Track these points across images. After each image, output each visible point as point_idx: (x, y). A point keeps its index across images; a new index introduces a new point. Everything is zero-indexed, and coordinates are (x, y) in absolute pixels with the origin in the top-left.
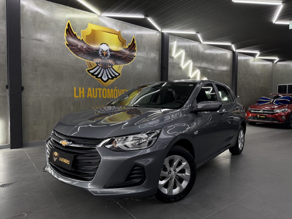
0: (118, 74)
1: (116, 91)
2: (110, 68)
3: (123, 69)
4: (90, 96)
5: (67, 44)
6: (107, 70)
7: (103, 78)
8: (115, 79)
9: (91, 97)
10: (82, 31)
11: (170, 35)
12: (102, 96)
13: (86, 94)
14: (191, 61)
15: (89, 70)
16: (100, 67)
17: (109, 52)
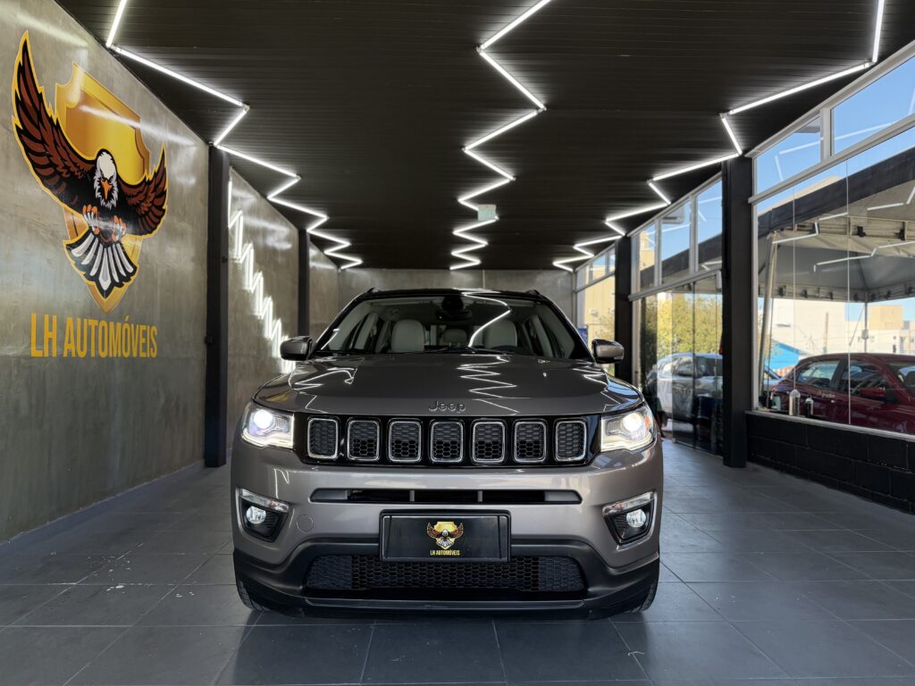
0: (130, 270)
1: (126, 330)
2: (115, 243)
3: (142, 253)
4: (70, 353)
5: (17, 126)
6: (109, 249)
7: (101, 279)
8: (126, 285)
9: (74, 355)
10: (58, 87)
12: (97, 349)
13: (61, 344)
14: (251, 245)
15: (71, 247)
16: (96, 236)
17: (115, 184)
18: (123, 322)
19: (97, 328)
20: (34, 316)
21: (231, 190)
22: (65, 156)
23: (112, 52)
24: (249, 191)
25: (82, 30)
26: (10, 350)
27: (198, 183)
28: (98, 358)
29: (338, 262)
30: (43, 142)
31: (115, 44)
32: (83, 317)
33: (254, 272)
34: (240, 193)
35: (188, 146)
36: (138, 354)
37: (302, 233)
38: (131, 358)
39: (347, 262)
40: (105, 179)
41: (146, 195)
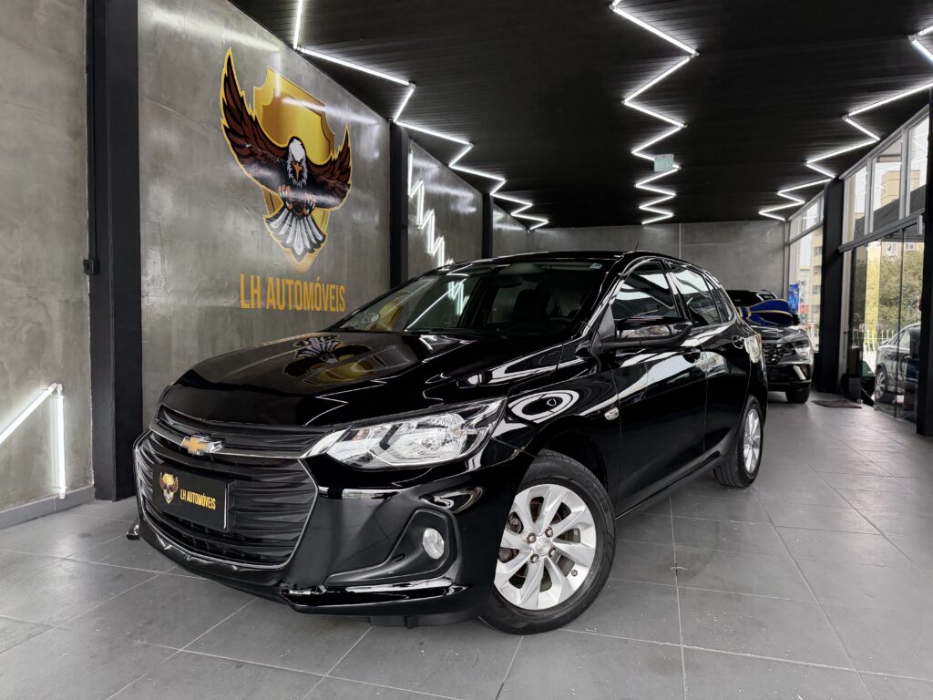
0: (320, 238)
1: (318, 289)
2: (307, 216)
3: (330, 223)
4: (271, 307)
5: (225, 127)
6: (302, 221)
7: (296, 248)
8: (317, 250)
9: (275, 308)
10: (255, 90)
12: (293, 303)
13: (264, 298)
14: (432, 212)
15: (270, 220)
16: (290, 211)
17: (305, 166)
18: (315, 283)
19: (293, 287)
20: (242, 276)
21: (412, 161)
22: (263, 147)
23: (299, 52)
24: (431, 161)
25: (274, 38)
26: (226, 302)
27: (380, 157)
28: (295, 311)
29: (526, 224)
30: (245, 137)
31: (299, 46)
32: (281, 277)
33: (436, 236)
34: (422, 163)
35: (370, 125)
36: (329, 308)
37: (486, 197)
38: (322, 311)
39: (535, 222)
40: (296, 162)
41: (332, 173)
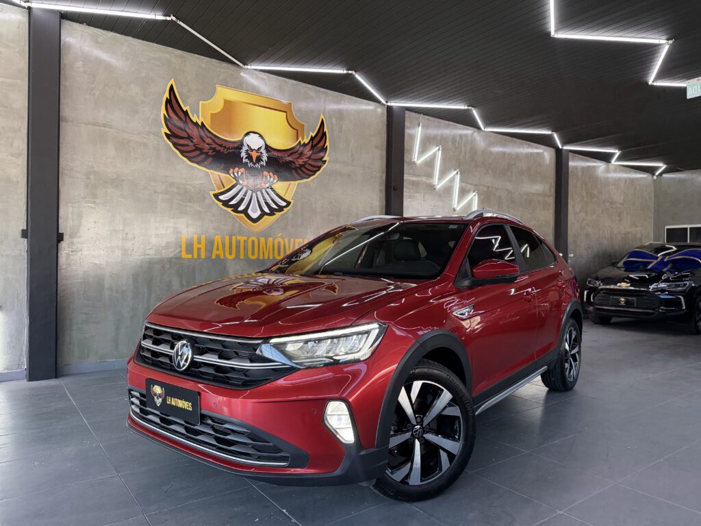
0: (284, 204)
2: (265, 189)
3: (296, 192)
5: (166, 133)
6: (259, 193)
7: (249, 212)
8: (278, 214)
10: (202, 104)
11: (407, 112)
14: (456, 171)
15: (218, 194)
16: (243, 186)
17: (264, 152)
22: (211, 143)
30: (189, 138)
32: (231, 235)
33: (465, 192)
34: (441, 133)
37: (558, 151)
40: (253, 150)
41: (301, 154)
